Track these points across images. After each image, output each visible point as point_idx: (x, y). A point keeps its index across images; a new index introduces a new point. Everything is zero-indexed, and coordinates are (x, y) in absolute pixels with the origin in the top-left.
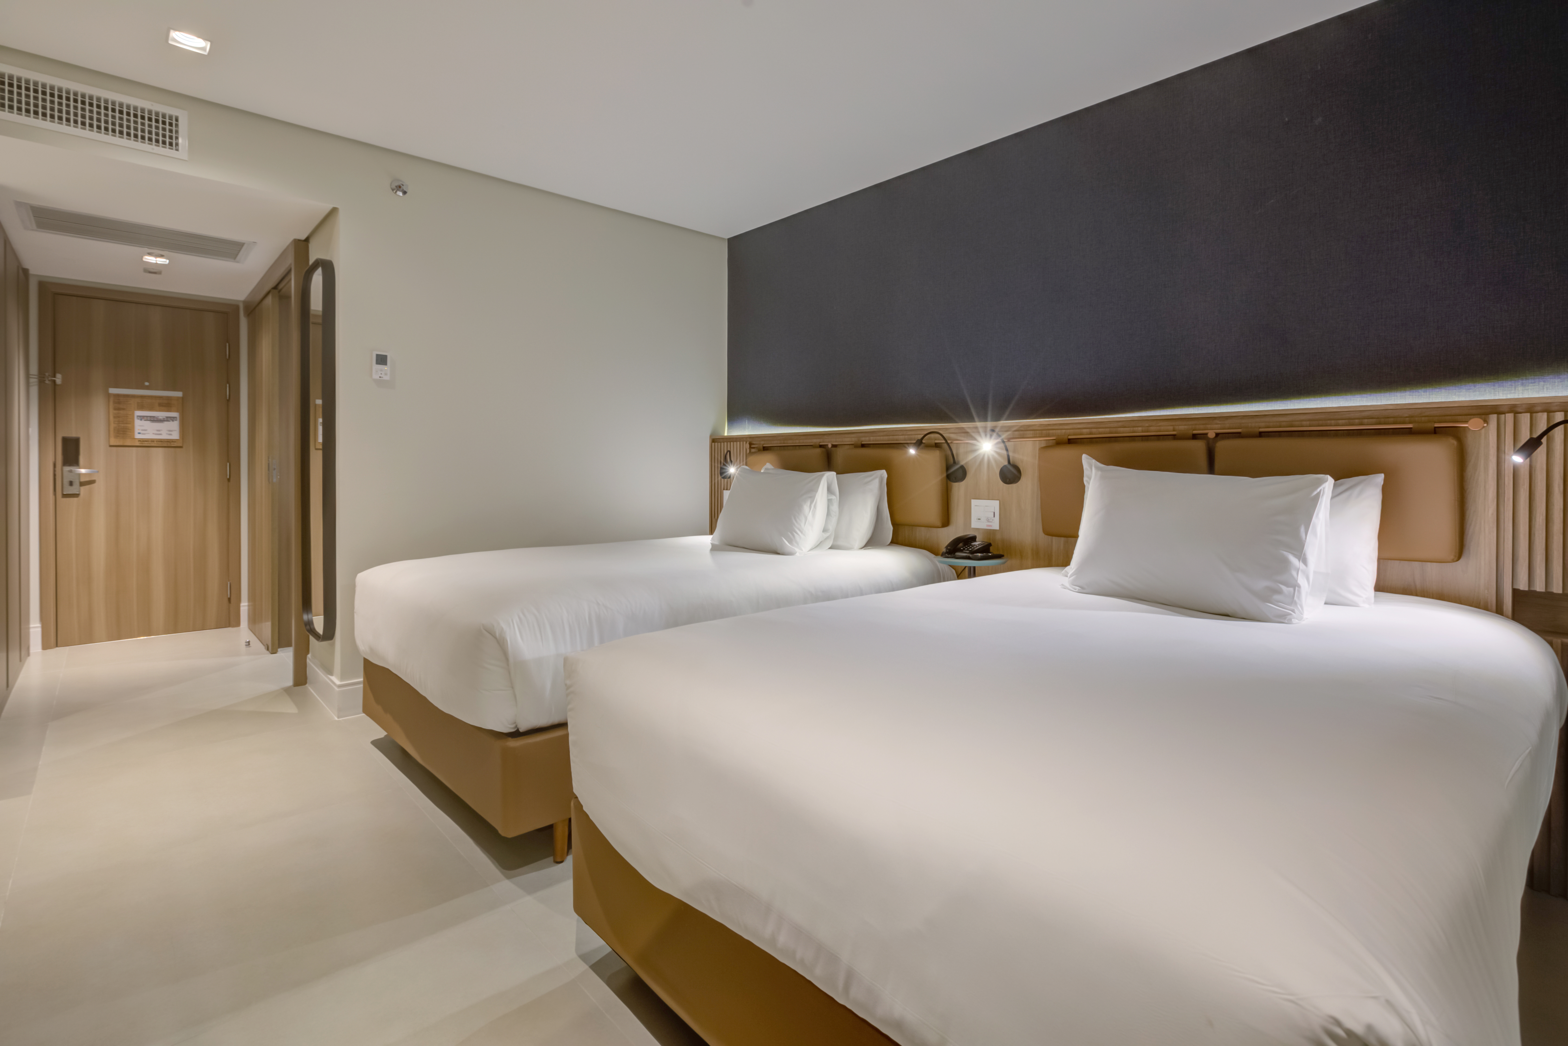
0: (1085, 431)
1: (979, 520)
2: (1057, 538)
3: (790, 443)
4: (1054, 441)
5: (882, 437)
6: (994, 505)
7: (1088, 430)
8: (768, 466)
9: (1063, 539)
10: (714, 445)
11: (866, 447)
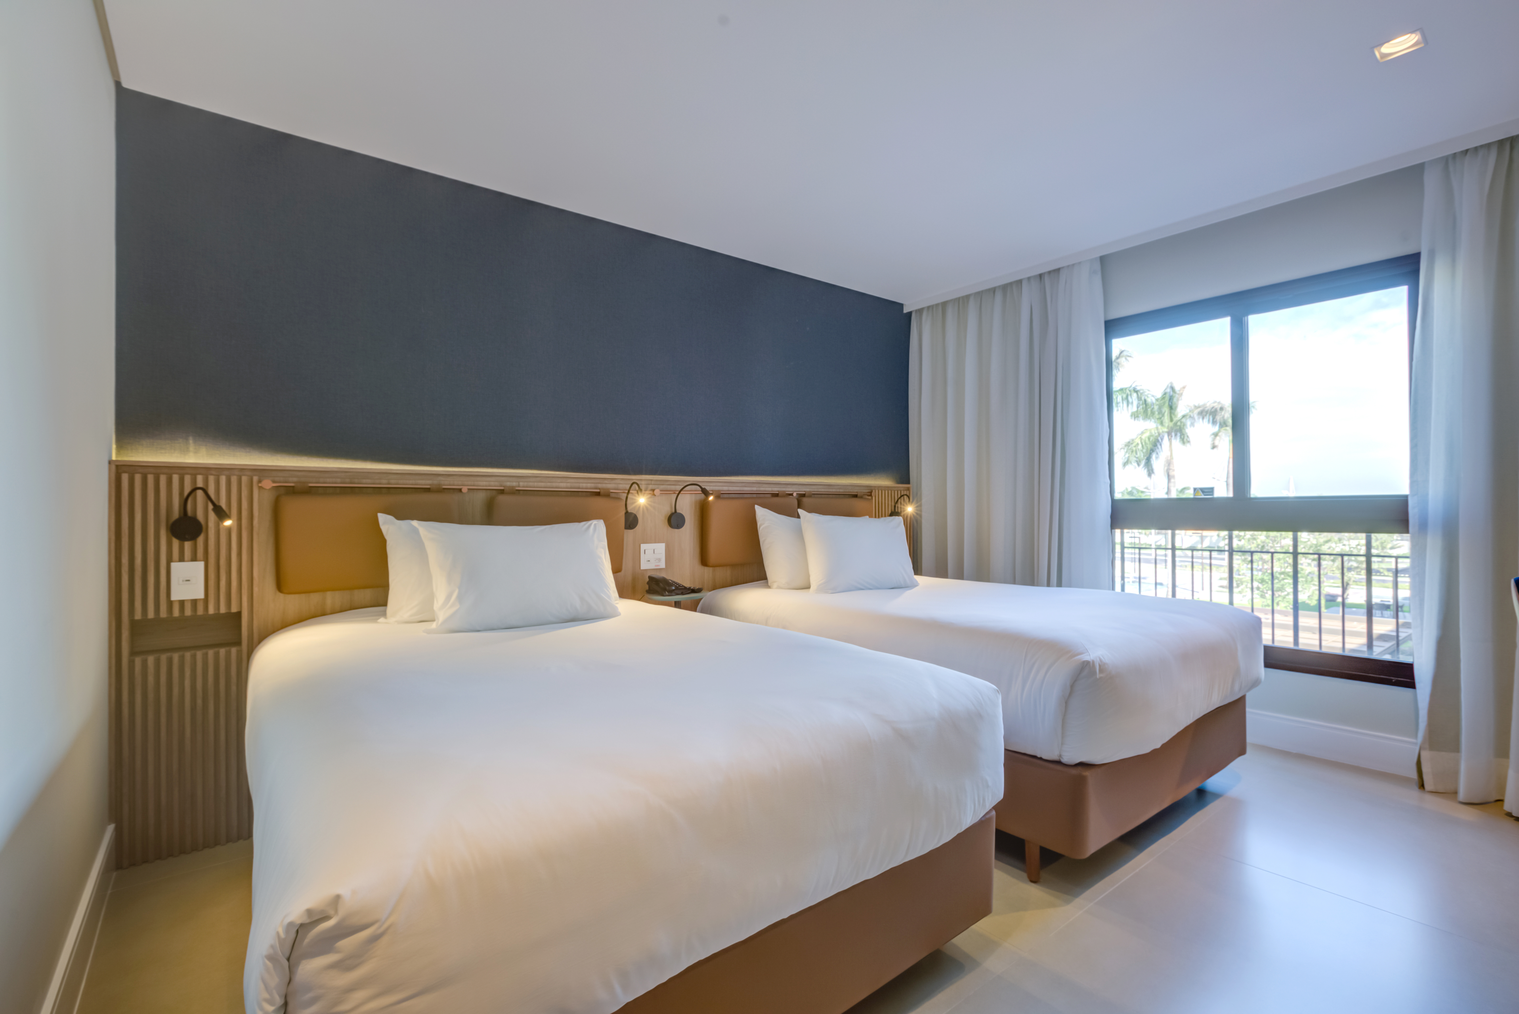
1: (648, 563)
2: (707, 568)
6: (661, 548)
10: (125, 478)
11: (519, 494)
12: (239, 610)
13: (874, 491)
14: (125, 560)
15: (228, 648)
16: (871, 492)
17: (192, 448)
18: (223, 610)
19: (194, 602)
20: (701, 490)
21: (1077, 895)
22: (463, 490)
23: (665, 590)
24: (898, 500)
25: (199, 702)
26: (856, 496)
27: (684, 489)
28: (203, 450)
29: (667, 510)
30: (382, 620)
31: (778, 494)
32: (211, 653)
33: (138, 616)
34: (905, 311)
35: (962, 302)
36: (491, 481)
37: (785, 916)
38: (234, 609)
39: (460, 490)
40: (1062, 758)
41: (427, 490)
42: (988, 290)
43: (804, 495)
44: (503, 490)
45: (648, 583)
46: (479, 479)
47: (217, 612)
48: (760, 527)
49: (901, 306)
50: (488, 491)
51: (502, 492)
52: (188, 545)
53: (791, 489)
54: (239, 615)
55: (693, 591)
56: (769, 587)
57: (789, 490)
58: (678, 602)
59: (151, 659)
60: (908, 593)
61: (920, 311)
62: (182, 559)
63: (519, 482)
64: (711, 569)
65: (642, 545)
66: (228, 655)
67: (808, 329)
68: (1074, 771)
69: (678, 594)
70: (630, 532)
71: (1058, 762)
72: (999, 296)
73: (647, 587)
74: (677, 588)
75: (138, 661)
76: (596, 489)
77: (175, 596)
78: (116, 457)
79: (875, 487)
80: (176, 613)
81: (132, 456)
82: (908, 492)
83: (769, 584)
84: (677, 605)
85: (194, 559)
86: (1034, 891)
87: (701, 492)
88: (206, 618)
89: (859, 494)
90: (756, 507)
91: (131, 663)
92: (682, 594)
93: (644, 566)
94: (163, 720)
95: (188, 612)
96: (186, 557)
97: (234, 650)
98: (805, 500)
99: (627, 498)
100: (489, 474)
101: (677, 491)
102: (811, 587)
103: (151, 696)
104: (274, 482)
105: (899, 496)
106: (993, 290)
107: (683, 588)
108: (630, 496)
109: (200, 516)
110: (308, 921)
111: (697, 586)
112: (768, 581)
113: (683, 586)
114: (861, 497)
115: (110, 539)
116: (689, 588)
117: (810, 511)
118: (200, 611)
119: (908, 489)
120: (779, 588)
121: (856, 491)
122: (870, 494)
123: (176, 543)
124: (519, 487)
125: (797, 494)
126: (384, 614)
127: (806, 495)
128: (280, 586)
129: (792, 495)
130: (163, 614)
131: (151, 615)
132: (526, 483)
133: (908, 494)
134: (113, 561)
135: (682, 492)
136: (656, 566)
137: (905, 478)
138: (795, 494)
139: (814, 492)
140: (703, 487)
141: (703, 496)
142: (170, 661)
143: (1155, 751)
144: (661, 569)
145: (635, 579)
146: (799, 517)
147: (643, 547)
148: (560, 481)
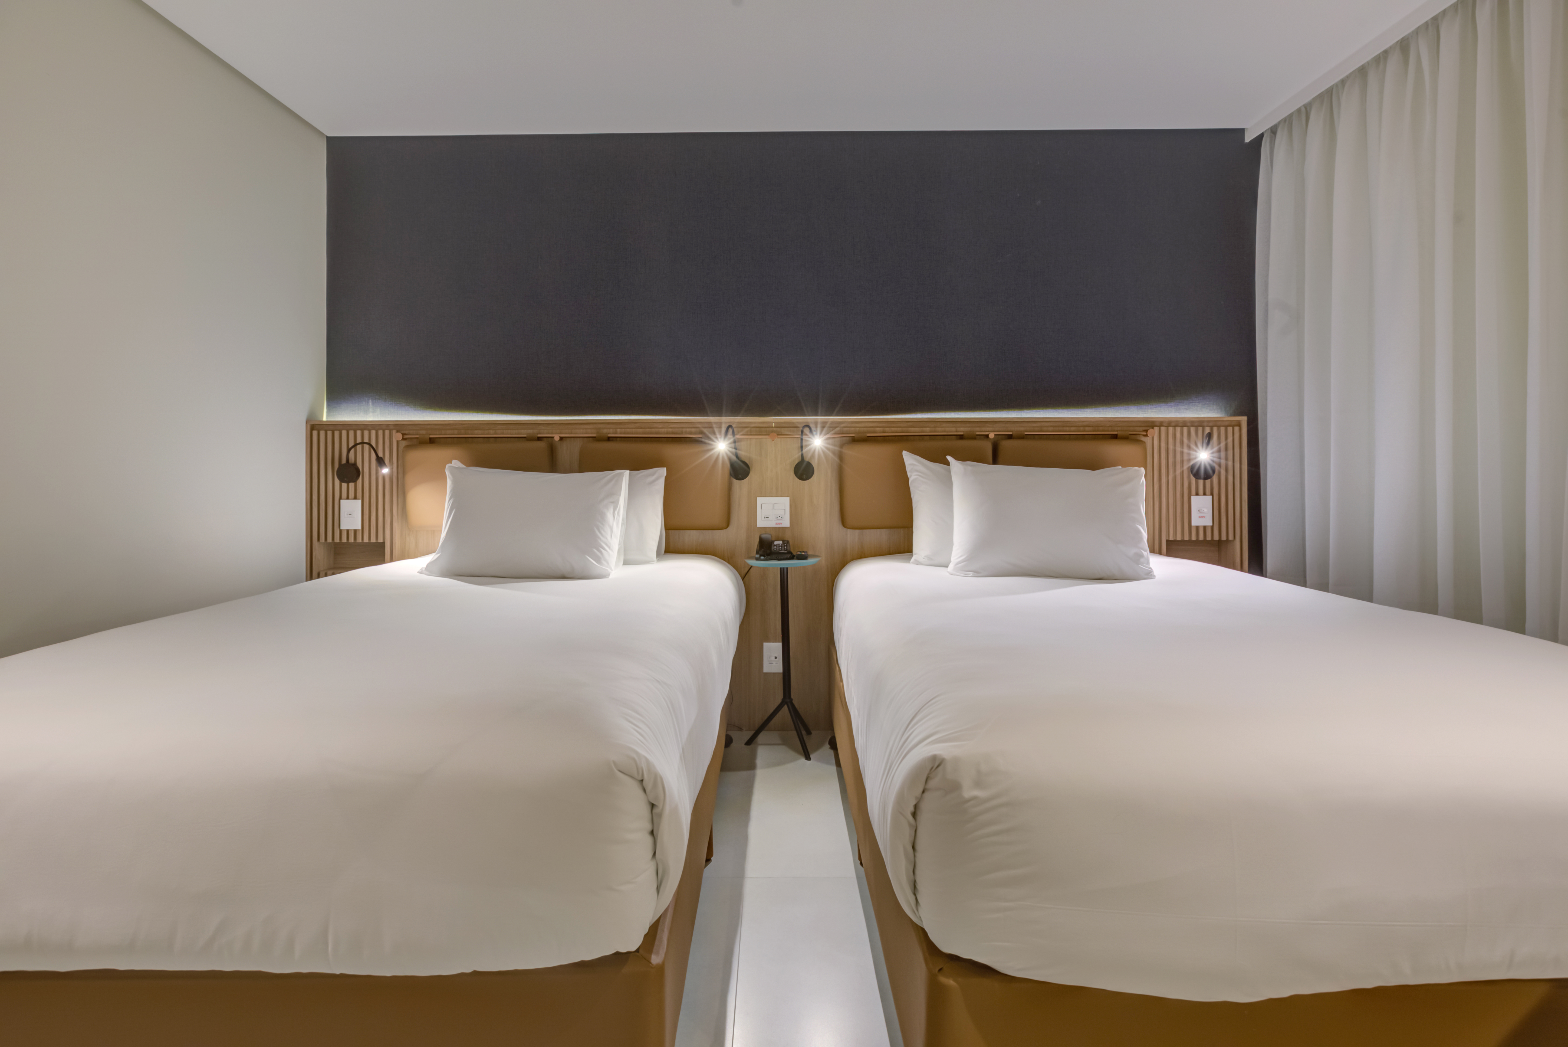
0: (878, 429)
1: (767, 519)
2: (851, 530)
3: (478, 434)
4: (848, 438)
5: (633, 430)
6: (784, 503)
7: (881, 429)
8: (456, 463)
9: (857, 531)
10: (315, 434)
11: (612, 441)
12: (383, 540)
13: (1155, 428)
14: (315, 497)
16: (1149, 430)
18: (374, 540)
19: (356, 532)
22: (555, 439)
26: (1114, 437)
27: (818, 433)
28: (378, 410)
34: (1248, 138)
38: (380, 540)
39: (553, 438)
41: (527, 439)
43: (1005, 436)
47: (369, 541)
48: (910, 480)
49: (1241, 132)
50: (583, 438)
52: (352, 485)
53: (989, 429)
54: (383, 544)
56: (912, 560)
57: (985, 430)
62: (348, 497)
64: (855, 530)
65: (758, 499)
70: (739, 483)
77: (344, 527)
78: (327, 418)
79: (1161, 422)
80: (344, 540)
81: (335, 417)
83: (913, 557)
85: (355, 497)
88: (363, 545)
89: (1124, 434)
90: (907, 453)
93: (761, 520)
95: (351, 540)
96: (350, 496)
104: (405, 435)
109: (358, 464)
112: (912, 554)
115: (306, 480)
118: (359, 540)
119: (1234, 424)
120: (920, 562)
121: (1118, 429)
122: (1146, 432)
123: (344, 483)
125: (995, 435)
130: (337, 539)
131: (330, 537)
132: (623, 430)
134: (308, 497)
136: (776, 524)
138: (989, 436)
144: (783, 528)
145: (749, 538)
147: (760, 500)
148: (660, 427)
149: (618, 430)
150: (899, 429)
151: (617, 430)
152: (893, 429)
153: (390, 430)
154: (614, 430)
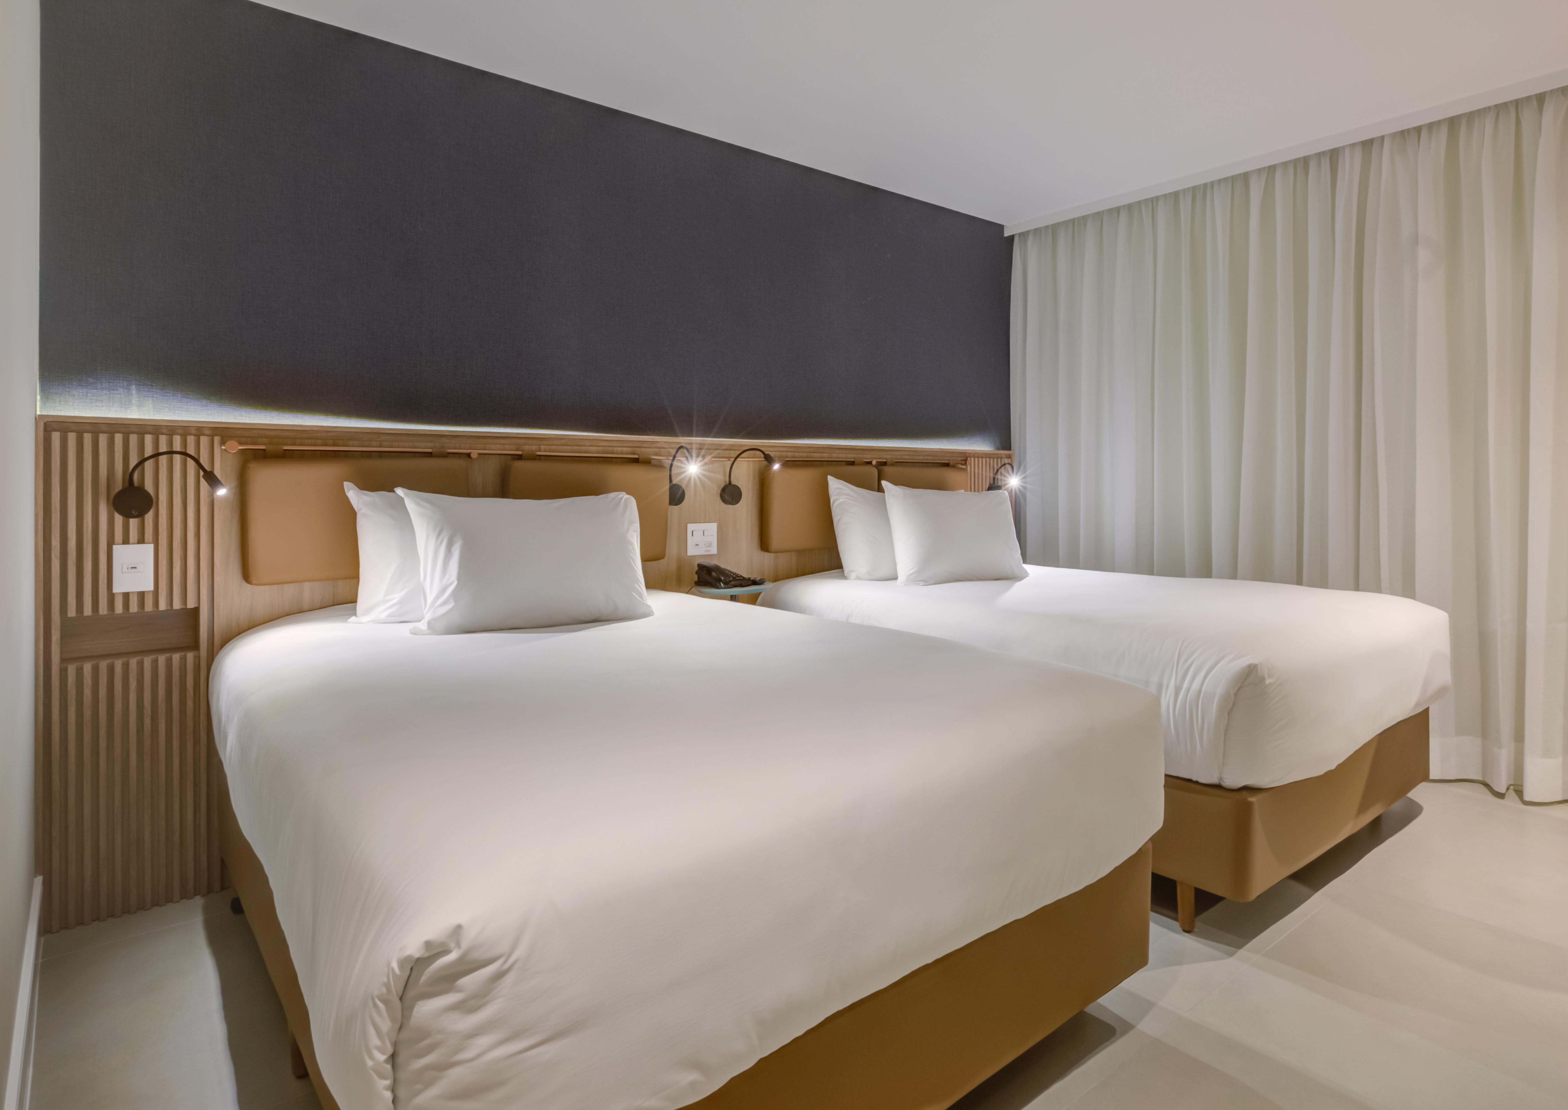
1: (697, 546)
2: (769, 554)
5: (560, 447)
6: (712, 528)
7: (792, 453)
10: (56, 437)
11: (540, 459)
12: (197, 606)
13: (969, 458)
14: (56, 542)
15: (182, 654)
16: (966, 460)
17: (134, 401)
18: (177, 605)
19: (142, 595)
20: (763, 456)
21: (1240, 946)
22: (472, 455)
23: (720, 580)
24: (998, 470)
25: (147, 722)
26: (947, 465)
27: (741, 456)
28: (149, 403)
29: (721, 479)
30: (353, 619)
31: (854, 462)
32: (162, 659)
33: (72, 612)
34: (1006, 235)
35: (1076, 225)
36: (506, 444)
37: (930, 960)
38: (191, 604)
39: (469, 455)
40: (1223, 781)
41: (430, 455)
42: (1110, 211)
43: (885, 464)
44: (521, 455)
45: (697, 573)
46: (491, 441)
47: (169, 608)
48: (834, 503)
49: (1001, 227)
50: (502, 456)
51: (519, 457)
52: (133, 523)
53: (869, 456)
54: (196, 611)
55: (754, 583)
56: (844, 577)
57: (867, 457)
58: (735, 596)
59: (87, 667)
60: (1018, 585)
61: (1024, 235)
62: (126, 541)
63: (539, 445)
64: (772, 555)
65: (689, 525)
66: (184, 660)
67: (889, 255)
68: (1238, 796)
69: (735, 586)
70: (675, 509)
71: (1218, 787)
72: (1123, 217)
73: (696, 578)
74: (734, 579)
75: (72, 669)
76: (634, 454)
77: (118, 588)
78: (41, 411)
79: (970, 453)
80: (119, 608)
81: (61, 410)
82: (1010, 460)
83: (845, 575)
84: (733, 598)
85: (141, 541)
86: (1189, 942)
87: (764, 459)
88: (157, 616)
89: (951, 463)
90: (829, 477)
91: (63, 672)
92: (741, 586)
93: (691, 552)
94: (103, 744)
95: (134, 608)
96: (131, 540)
97: (190, 656)
98: (886, 469)
99: (671, 465)
100: (504, 435)
101: (732, 457)
102: (899, 578)
103: (87, 713)
104: (241, 443)
105: (999, 466)
106: (1118, 210)
107: (742, 578)
108: (675, 463)
109: (149, 487)
110: (426, 955)
111: (757, 577)
112: (843, 571)
113: (741, 576)
114: (954, 466)
115: (36, 515)
116: (749, 579)
117: (896, 483)
118: (149, 607)
119: (1009, 457)
120: (858, 578)
121: (948, 458)
122: (965, 461)
123: (119, 519)
124: (540, 451)
125: (877, 462)
126: (354, 613)
127: (888, 463)
128: (246, 575)
129: (870, 463)
130: (103, 610)
131: (88, 611)
132: (548, 447)
133: (1010, 462)
134: (41, 543)
135: (738, 460)
136: (706, 551)
137: (1005, 443)
138: (874, 463)
139: (897, 459)
140: (766, 453)
141: (766, 463)
142: (111, 670)
143: (1329, 774)
144: (711, 556)
145: (679, 568)
146: (880, 489)
147: (690, 527)
148: (588, 444)
149: (543, 447)
150: (805, 454)
151: (541, 446)
152: (801, 454)
153: (212, 437)
154: (538, 446)
